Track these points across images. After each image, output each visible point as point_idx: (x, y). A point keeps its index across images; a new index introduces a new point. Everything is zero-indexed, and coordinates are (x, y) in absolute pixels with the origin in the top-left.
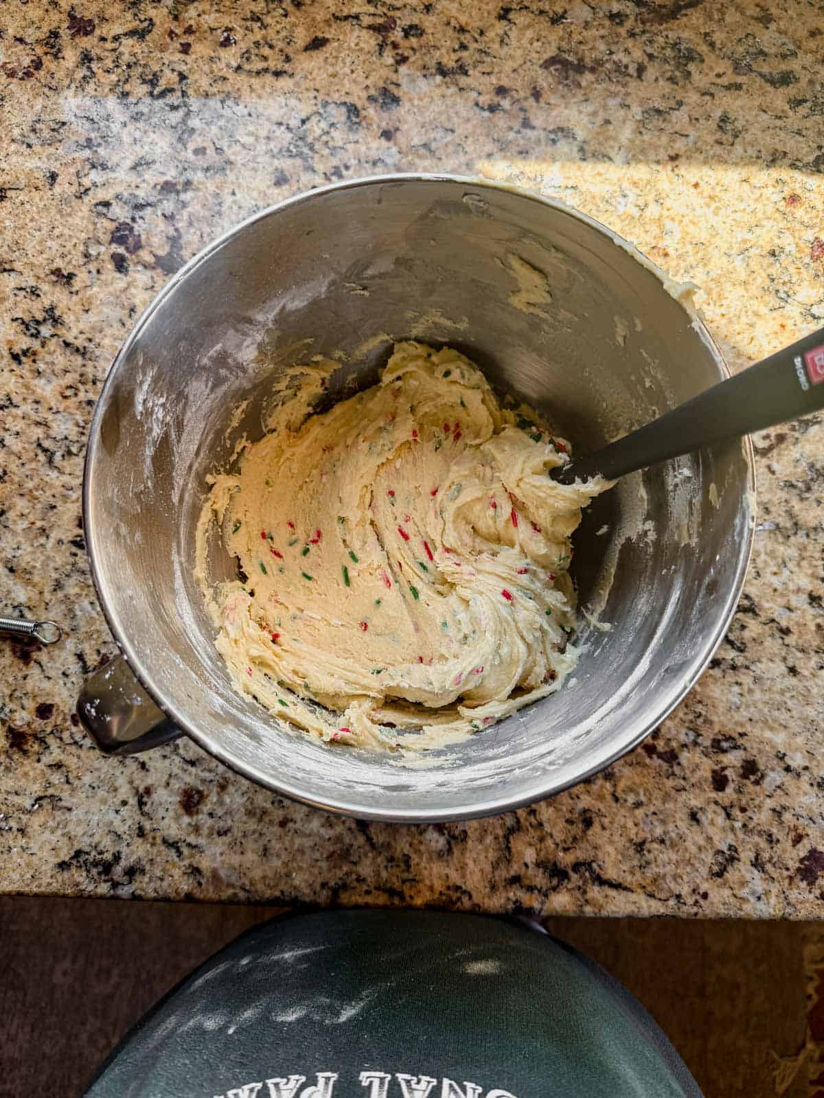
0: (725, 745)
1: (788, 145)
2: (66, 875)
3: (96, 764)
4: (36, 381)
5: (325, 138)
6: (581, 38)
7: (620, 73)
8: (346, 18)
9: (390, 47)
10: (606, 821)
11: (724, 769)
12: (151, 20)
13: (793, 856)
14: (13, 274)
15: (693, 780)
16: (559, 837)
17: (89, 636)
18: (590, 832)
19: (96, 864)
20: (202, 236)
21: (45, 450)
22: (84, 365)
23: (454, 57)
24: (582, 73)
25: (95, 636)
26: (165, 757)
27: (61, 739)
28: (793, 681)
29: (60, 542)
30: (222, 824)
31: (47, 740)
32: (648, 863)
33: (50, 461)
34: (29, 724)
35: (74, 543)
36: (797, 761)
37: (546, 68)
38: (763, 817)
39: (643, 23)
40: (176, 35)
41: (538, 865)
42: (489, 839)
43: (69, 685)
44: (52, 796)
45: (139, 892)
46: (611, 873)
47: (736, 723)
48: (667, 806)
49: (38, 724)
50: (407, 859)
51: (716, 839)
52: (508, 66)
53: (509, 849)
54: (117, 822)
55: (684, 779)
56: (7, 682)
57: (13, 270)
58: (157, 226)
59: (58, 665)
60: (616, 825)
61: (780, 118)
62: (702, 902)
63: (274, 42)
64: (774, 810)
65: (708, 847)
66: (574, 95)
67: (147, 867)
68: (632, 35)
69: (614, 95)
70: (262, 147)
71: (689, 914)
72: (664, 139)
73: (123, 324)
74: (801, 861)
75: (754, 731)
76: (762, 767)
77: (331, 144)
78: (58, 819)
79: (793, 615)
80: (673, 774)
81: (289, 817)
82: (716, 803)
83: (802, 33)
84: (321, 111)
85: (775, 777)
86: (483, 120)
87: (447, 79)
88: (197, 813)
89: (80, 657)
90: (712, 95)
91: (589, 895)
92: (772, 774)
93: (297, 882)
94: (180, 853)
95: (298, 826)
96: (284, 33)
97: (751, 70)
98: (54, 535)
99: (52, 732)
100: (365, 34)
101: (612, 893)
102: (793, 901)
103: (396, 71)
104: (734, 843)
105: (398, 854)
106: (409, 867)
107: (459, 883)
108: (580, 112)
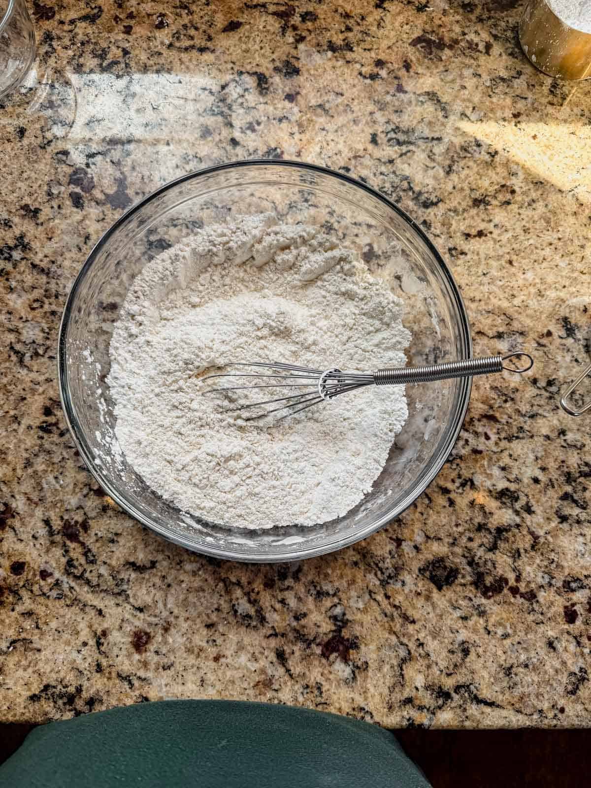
0: (573, 585)
2: (37, 705)
3: (62, 612)
4: (9, 296)
5: (240, 100)
6: (440, 22)
7: (473, 49)
8: (256, 6)
9: (290, 29)
10: (480, 650)
11: (573, 605)
12: (100, 7)
15: (549, 615)
16: (443, 664)
17: (55, 505)
18: (467, 660)
19: (61, 696)
20: (143, 178)
21: (17, 352)
22: (48, 283)
23: (341, 37)
24: (443, 49)
25: (59, 505)
26: (118, 605)
27: (32, 591)
29: (29, 427)
30: (166, 660)
31: (20, 592)
32: (515, 684)
33: (21, 361)
34: (4, 579)
35: (41, 428)
37: (414, 46)
39: (489, 11)
40: (121, 19)
41: (427, 688)
42: (386, 668)
43: (38, 546)
44: (24, 639)
46: (486, 693)
47: (582, 567)
48: (529, 636)
49: (12, 579)
50: (319, 687)
51: (569, 662)
52: (385, 44)
53: (402, 675)
54: (79, 659)
55: (542, 614)
58: (106, 170)
59: (29, 529)
60: (488, 654)
62: (560, 715)
63: (199, 25)
65: (564, 670)
66: (437, 67)
67: (105, 698)
68: (480, 20)
69: (469, 67)
70: (190, 107)
71: (550, 726)
72: (508, 101)
73: (80, 249)
77: (245, 104)
78: (30, 658)
80: (533, 610)
81: (221, 653)
82: (568, 633)
84: (237, 79)
86: (366, 86)
87: (336, 54)
88: (146, 651)
89: (47, 522)
91: (469, 712)
94: (131, 685)
95: (229, 660)
96: (206, 18)
98: (25, 422)
99: (24, 586)
100: (270, 19)
101: (488, 710)
103: (296, 48)
104: (583, 666)
105: (312, 682)
106: (321, 693)
107: (362, 705)
108: (442, 80)
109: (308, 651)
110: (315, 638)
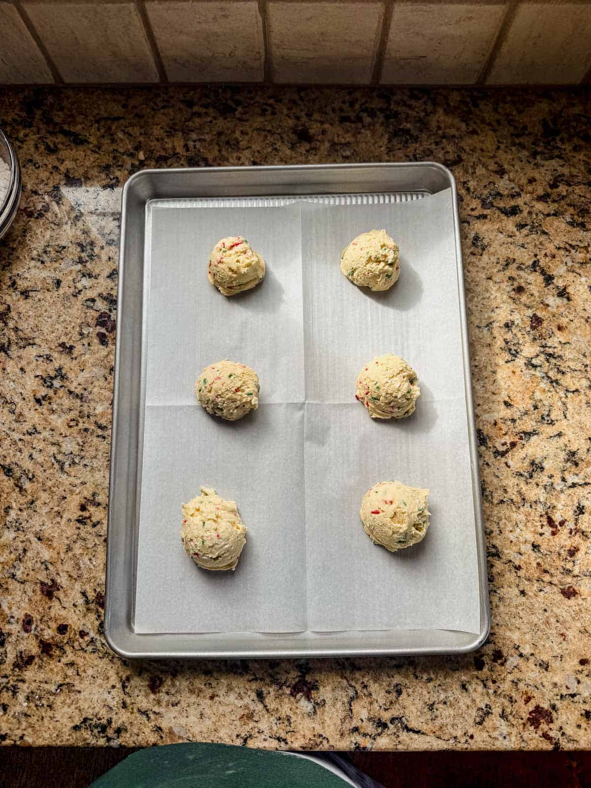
2: (78, 734)
3: (96, 662)
4: (52, 417)
11: (481, 656)
12: (117, 178)
13: (525, 710)
14: (34, 347)
16: (382, 701)
17: (89, 580)
18: (400, 698)
19: (96, 726)
21: (58, 461)
22: (81, 406)
25: (92, 580)
27: (73, 647)
28: (524, 599)
29: (69, 520)
31: (64, 648)
32: (436, 717)
33: (62, 468)
34: (53, 638)
35: (78, 521)
36: (527, 650)
38: (506, 686)
41: (369, 719)
42: (339, 704)
43: (78, 612)
44: (68, 684)
45: (124, 743)
46: (413, 724)
48: (447, 680)
49: (59, 637)
50: (288, 719)
51: (478, 700)
53: (351, 710)
54: (109, 700)
55: (457, 663)
56: (38, 611)
57: (35, 344)
59: (70, 599)
61: (511, 237)
62: (470, 741)
65: (473, 706)
67: (129, 727)
73: (106, 379)
74: (530, 713)
76: (505, 655)
78: (72, 698)
79: (523, 558)
83: (524, 181)
85: (513, 661)
88: (159, 692)
89: (84, 594)
92: (511, 659)
93: (221, 735)
94: (149, 718)
95: (221, 699)
97: (492, 206)
98: (66, 516)
99: (67, 643)
101: (415, 736)
102: (525, 739)
104: (489, 703)
105: (283, 716)
106: (290, 724)
107: (321, 733)
109: (281, 691)
110: (285, 682)
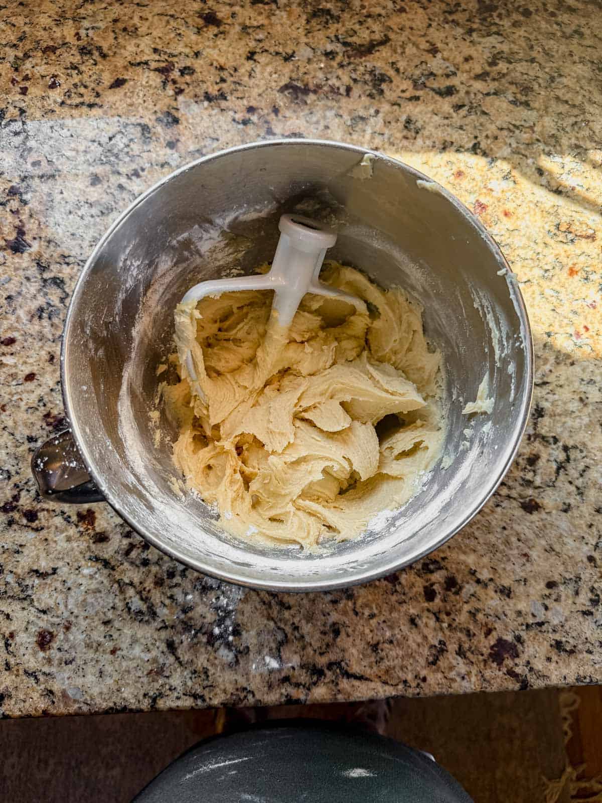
0: (432, 567)
1: (454, 137)
5: (126, 150)
6: (305, 70)
7: (335, 93)
8: (139, 64)
9: (171, 83)
10: (350, 630)
15: (410, 595)
20: (39, 225)
23: (217, 87)
24: (307, 94)
26: (24, 609)
30: (67, 656)
37: (282, 92)
39: (349, 57)
40: (17, 82)
47: (440, 551)
52: (255, 92)
58: (6, 219)
60: (357, 633)
63: (88, 84)
64: (470, 612)
66: (302, 110)
68: (341, 66)
69: (331, 108)
70: (81, 158)
71: (413, 694)
72: (367, 137)
75: (453, 555)
77: (131, 153)
80: (396, 591)
81: (117, 646)
82: (428, 610)
84: (123, 131)
86: (239, 131)
87: (212, 104)
90: (399, 105)
91: (341, 686)
96: (94, 77)
100: (152, 74)
103: (176, 99)
108: (307, 122)
